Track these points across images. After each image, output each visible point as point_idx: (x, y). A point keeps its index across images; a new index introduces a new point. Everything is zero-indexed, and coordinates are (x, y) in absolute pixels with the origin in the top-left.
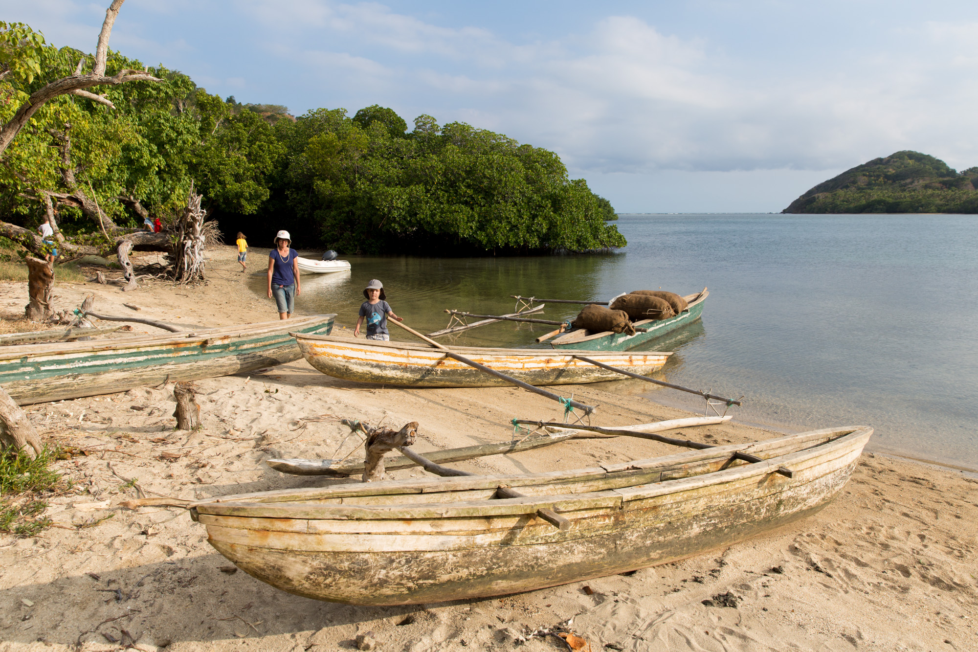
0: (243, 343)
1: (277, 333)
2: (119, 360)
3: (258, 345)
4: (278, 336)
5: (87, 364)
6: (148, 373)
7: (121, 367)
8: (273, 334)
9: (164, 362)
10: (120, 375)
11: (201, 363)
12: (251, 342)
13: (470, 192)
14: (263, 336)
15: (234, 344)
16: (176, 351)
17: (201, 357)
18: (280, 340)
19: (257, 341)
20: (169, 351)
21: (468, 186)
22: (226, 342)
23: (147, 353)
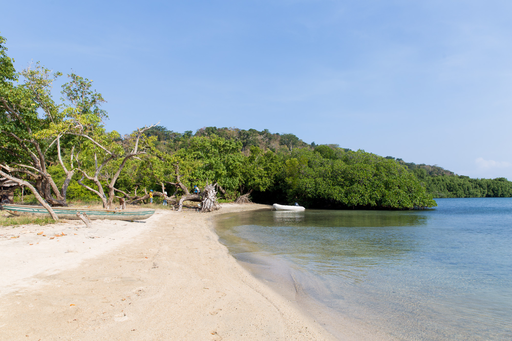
0: (125, 213)
1: (134, 212)
2: (95, 213)
3: (129, 214)
4: (135, 212)
5: (88, 213)
6: (100, 216)
7: (95, 214)
8: (133, 212)
9: (104, 215)
10: (95, 216)
11: (113, 216)
12: (127, 213)
13: (342, 180)
14: (130, 212)
15: (122, 213)
16: (108, 212)
17: (114, 215)
18: (135, 213)
19: (128, 213)
20: (106, 212)
21: (343, 178)
22: (120, 212)
23: (101, 212)
